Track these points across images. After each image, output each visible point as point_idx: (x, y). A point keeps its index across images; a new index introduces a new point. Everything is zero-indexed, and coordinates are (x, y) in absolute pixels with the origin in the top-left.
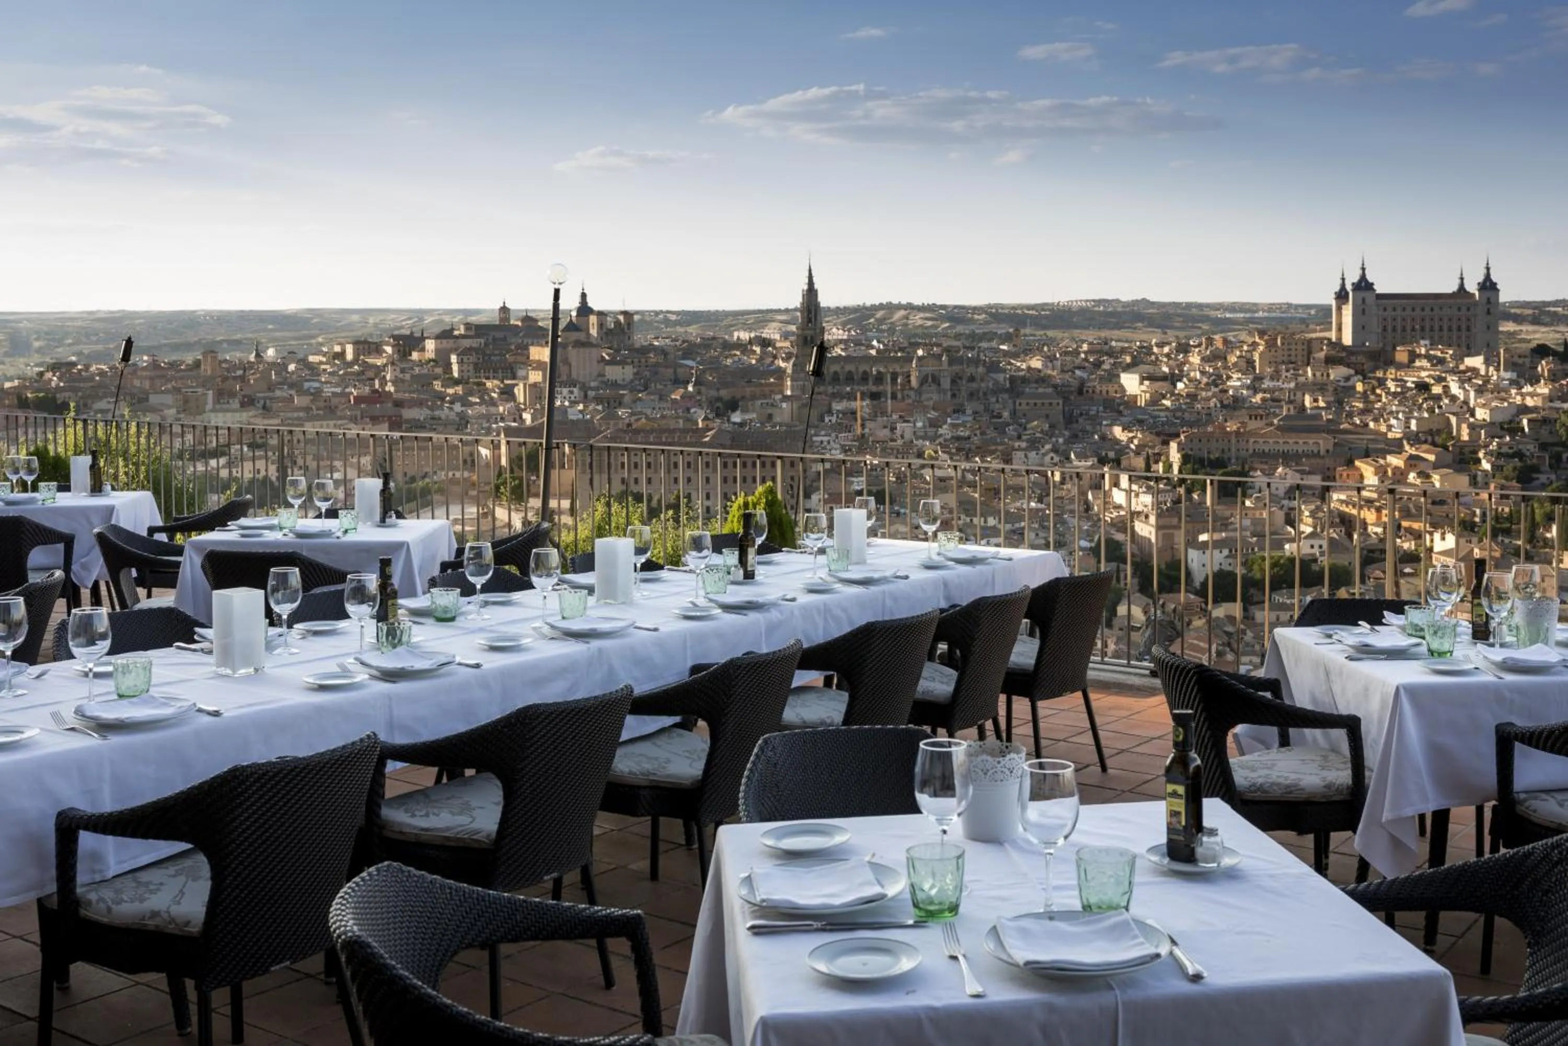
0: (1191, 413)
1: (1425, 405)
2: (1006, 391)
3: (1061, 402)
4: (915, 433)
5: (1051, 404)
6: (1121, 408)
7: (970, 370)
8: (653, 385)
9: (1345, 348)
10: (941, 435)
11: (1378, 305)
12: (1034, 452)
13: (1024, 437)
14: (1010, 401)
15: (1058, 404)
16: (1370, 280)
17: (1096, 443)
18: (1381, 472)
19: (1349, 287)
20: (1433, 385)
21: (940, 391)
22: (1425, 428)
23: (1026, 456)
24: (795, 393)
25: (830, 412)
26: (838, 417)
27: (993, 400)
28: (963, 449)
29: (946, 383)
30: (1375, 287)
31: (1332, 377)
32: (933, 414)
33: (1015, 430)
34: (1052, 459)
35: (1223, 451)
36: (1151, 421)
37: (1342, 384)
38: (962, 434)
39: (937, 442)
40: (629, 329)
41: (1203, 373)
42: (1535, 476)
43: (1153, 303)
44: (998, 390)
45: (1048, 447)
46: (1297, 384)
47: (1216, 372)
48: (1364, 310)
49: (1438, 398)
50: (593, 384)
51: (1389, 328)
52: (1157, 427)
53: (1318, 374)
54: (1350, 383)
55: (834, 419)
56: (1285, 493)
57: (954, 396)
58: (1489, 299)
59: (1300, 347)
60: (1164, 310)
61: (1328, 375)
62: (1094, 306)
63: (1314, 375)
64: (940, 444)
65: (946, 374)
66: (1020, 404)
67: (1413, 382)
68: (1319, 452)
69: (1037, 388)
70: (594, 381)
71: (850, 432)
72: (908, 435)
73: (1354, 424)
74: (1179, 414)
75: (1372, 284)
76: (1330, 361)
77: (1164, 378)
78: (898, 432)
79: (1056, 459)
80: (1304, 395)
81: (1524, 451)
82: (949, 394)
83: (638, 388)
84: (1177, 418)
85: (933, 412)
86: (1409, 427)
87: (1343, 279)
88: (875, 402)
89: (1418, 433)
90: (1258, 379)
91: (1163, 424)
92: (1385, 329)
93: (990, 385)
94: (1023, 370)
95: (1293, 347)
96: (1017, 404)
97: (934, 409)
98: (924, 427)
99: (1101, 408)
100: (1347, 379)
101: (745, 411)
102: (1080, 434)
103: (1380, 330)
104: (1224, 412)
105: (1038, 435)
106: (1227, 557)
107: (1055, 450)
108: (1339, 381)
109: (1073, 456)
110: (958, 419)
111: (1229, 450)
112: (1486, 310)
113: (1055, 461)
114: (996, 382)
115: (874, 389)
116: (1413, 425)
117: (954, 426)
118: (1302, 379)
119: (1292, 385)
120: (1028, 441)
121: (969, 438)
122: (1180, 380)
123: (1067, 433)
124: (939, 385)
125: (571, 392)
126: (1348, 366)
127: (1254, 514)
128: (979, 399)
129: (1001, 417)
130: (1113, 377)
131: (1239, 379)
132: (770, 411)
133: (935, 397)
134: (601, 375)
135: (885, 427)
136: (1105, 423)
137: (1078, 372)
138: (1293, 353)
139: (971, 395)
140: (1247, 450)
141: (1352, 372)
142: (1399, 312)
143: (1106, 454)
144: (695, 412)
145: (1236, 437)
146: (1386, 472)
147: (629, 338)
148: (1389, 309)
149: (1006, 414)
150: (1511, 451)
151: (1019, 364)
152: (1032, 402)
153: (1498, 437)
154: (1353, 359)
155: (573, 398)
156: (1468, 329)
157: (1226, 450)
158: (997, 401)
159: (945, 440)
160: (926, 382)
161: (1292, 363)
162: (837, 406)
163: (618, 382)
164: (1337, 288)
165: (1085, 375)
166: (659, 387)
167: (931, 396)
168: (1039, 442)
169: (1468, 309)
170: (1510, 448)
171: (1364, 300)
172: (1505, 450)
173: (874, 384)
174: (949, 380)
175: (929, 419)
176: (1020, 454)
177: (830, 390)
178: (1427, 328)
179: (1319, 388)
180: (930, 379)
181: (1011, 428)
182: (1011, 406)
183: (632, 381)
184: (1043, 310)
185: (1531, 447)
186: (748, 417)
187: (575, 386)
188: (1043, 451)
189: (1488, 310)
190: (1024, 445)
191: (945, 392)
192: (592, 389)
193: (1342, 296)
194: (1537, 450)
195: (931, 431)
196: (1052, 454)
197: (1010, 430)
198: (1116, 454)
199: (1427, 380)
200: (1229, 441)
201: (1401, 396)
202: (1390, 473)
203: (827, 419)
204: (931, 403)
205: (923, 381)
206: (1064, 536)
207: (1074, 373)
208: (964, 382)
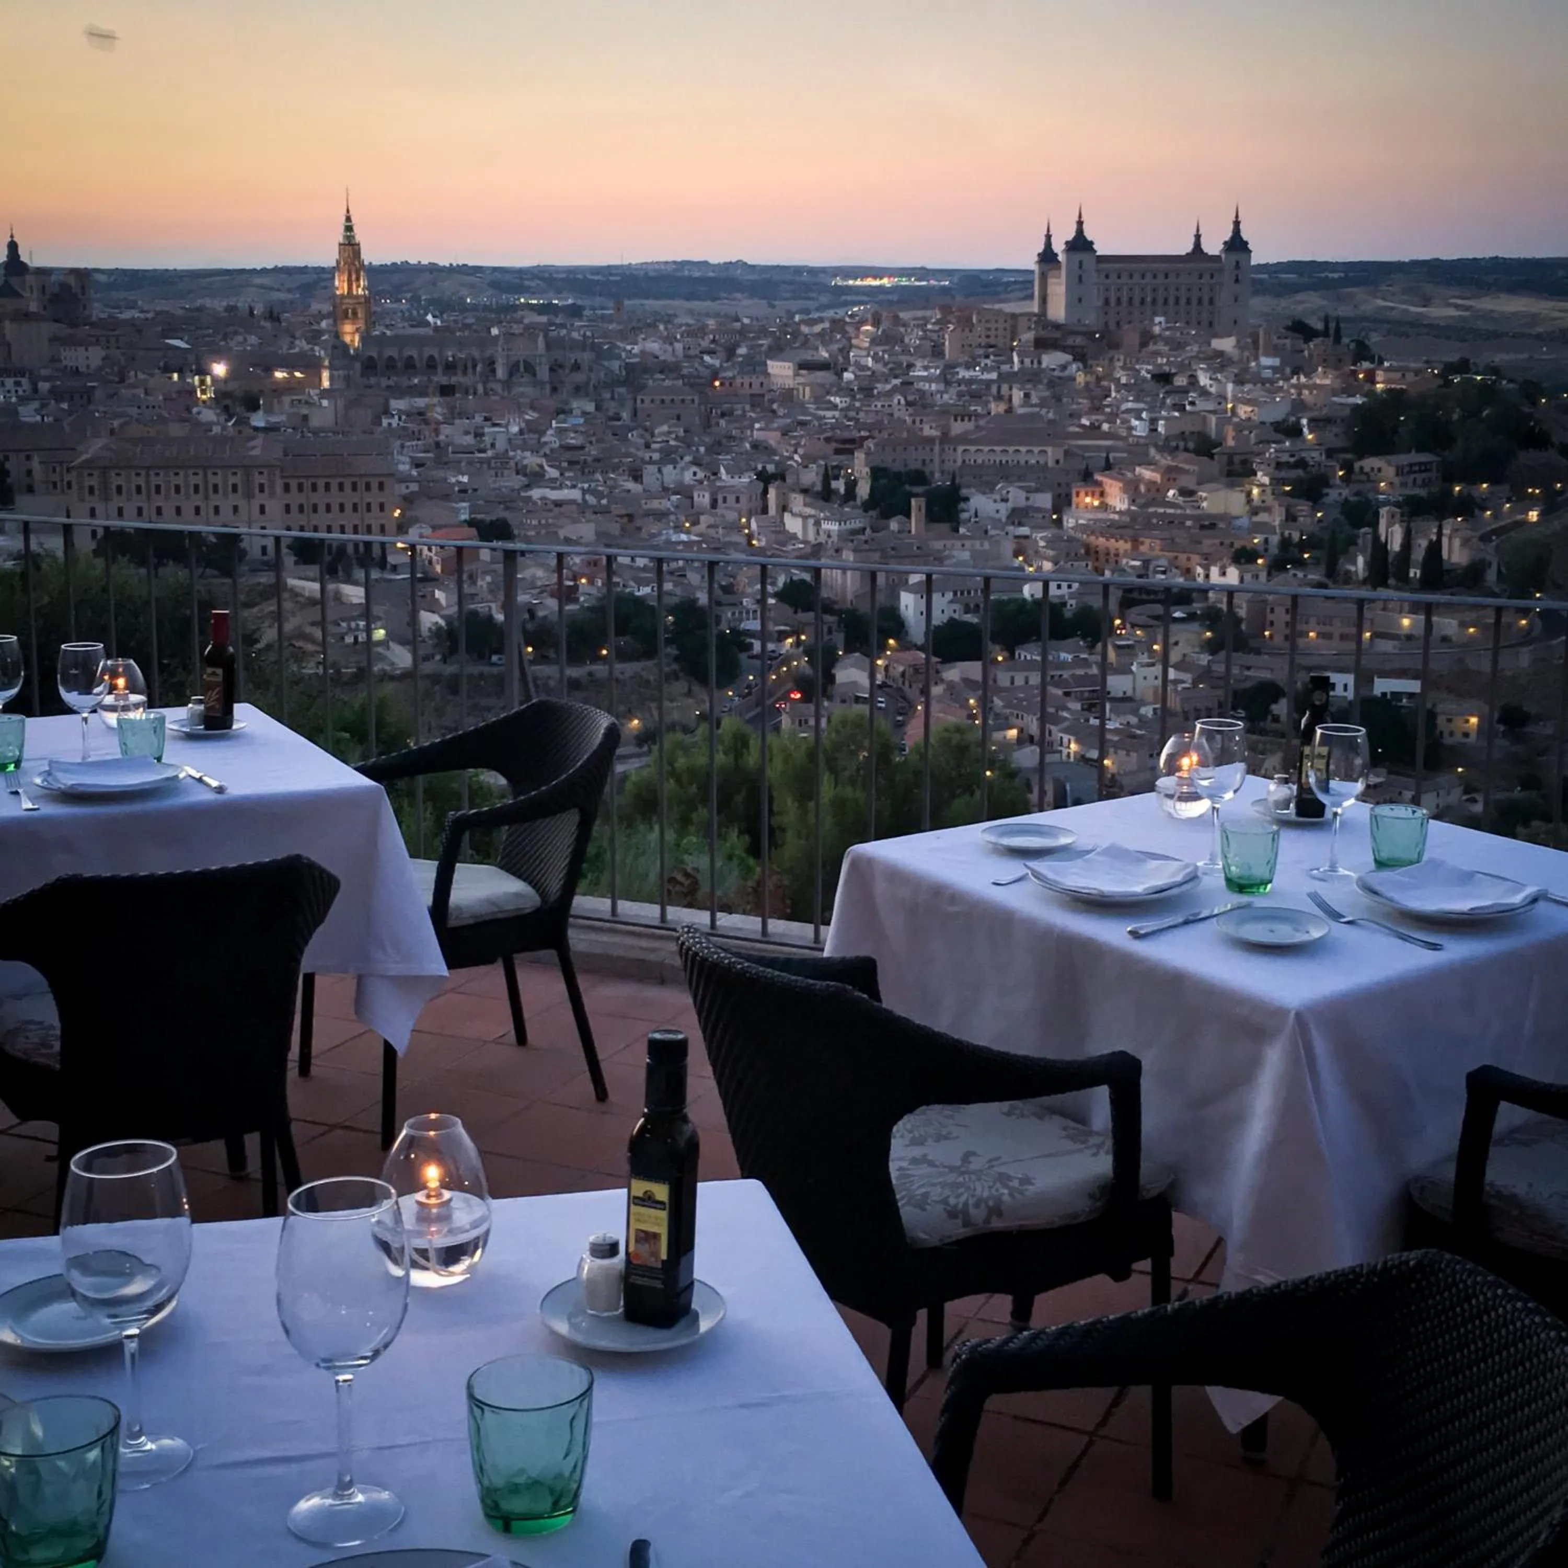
0: (867, 412)
1: (1168, 401)
2: (622, 383)
3: (696, 398)
4: (510, 440)
5: (683, 401)
6: (775, 406)
7: (573, 356)
8: (132, 373)
9: (1057, 326)
10: (546, 443)
11: (1098, 271)
12: (671, 467)
13: (654, 446)
14: (630, 396)
15: (693, 401)
16: (1089, 238)
17: (747, 452)
18: (1132, 488)
19: (1058, 247)
20: (1175, 374)
21: (537, 384)
22: (1176, 431)
23: (660, 471)
24: (335, 387)
25: (387, 412)
26: (400, 419)
27: (607, 395)
28: (577, 463)
29: (543, 373)
30: (1095, 247)
31: (1044, 365)
32: (531, 415)
33: (641, 436)
34: (695, 474)
35: (924, 461)
36: (816, 423)
37: (1056, 373)
38: (573, 441)
39: (542, 453)
40: (83, 294)
41: (876, 358)
42: (1325, 491)
43: (753, 267)
44: (613, 383)
45: (688, 458)
46: (1000, 375)
47: (894, 359)
48: (1080, 277)
49: (1184, 391)
50: (44, 372)
51: (1113, 301)
52: (825, 431)
53: (1027, 361)
54: (1067, 373)
55: (395, 422)
56: (1008, 518)
57: (554, 390)
58: (1237, 263)
59: (1001, 325)
60: (767, 276)
61: (1040, 363)
62: (675, 270)
63: (1022, 362)
64: (545, 455)
65: (544, 360)
66: (642, 401)
67: (1148, 372)
68: (1046, 463)
69: (664, 380)
70: (44, 367)
71: (419, 439)
72: (501, 444)
73: (1083, 426)
74: (852, 414)
75: (1092, 243)
76: (1042, 344)
77: (824, 366)
78: (487, 440)
79: (701, 475)
80: (1011, 389)
81: (1308, 459)
82: (548, 387)
83: (111, 378)
84: (849, 420)
85: (530, 412)
86: (1156, 430)
87: (1048, 237)
88: (448, 399)
89: (1167, 439)
90: (950, 367)
91: (833, 428)
92: (1107, 302)
93: (602, 375)
94: (635, 356)
95: (993, 325)
96: (639, 401)
97: (533, 408)
98: (521, 432)
99: (748, 407)
100: (1064, 367)
101: (269, 411)
102: (724, 441)
103: (1100, 303)
104: (911, 410)
105: (672, 443)
106: (951, 602)
107: (696, 463)
108: (1054, 370)
109: (722, 470)
110: (564, 422)
111: (932, 460)
112: (1234, 278)
113: (698, 477)
114: (609, 371)
115: (444, 381)
116: (1161, 427)
117: (560, 432)
118: (1005, 368)
119: (994, 376)
120: (660, 451)
121: (582, 448)
122: (846, 370)
123: (707, 440)
124: (534, 375)
125: (18, 384)
126: (1064, 349)
127: (973, 546)
128: (587, 395)
129: (619, 419)
130: (755, 365)
131: (926, 368)
132: (305, 411)
133: (529, 390)
134: (55, 360)
135: (467, 433)
136: (757, 426)
137: (707, 358)
138: (993, 333)
139: (578, 390)
140: (955, 461)
141: (1069, 358)
142: (1125, 279)
143: (764, 468)
144: (199, 413)
145: (941, 443)
146: (1137, 488)
147: (85, 308)
148: (1113, 276)
149: (624, 415)
150: (1292, 460)
151: (629, 347)
152: (658, 398)
153: (1274, 442)
154: (1070, 341)
155: (21, 393)
156: (1211, 301)
157: (928, 461)
158: (613, 398)
159: (552, 450)
160: (518, 370)
161: (991, 347)
162: (397, 404)
163: (81, 369)
164: (1041, 248)
165: (717, 363)
166: (141, 376)
167: (524, 389)
168: (675, 452)
169: (1212, 276)
170: (1292, 456)
171: (1081, 263)
172: (1285, 458)
173: (444, 374)
174: (547, 368)
175: (527, 422)
176: (652, 469)
177: (384, 382)
178: (1160, 301)
179: (1030, 377)
180: (522, 369)
181: (635, 433)
182: (629, 404)
183: (100, 368)
184: (611, 274)
185: (1315, 454)
186: (274, 419)
187: (23, 376)
188: (682, 464)
189: (1237, 276)
190: (656, 456)
191: (541, 384)
192: (46, 379)
193: (1047, 257)
194: (1324, 457)
195: (532, 437)
196: (694, 469)
197: (634, 436)
198: (776, 467)
199: (1167, 369)
200: (932, 450)
201: (1136, 389)
202: (1142, 488)
203: (385, 422)
204: (527, 400)
205: (513, 370)
206: (734, 577)
207: (702, 358)
208: (567, 371)
